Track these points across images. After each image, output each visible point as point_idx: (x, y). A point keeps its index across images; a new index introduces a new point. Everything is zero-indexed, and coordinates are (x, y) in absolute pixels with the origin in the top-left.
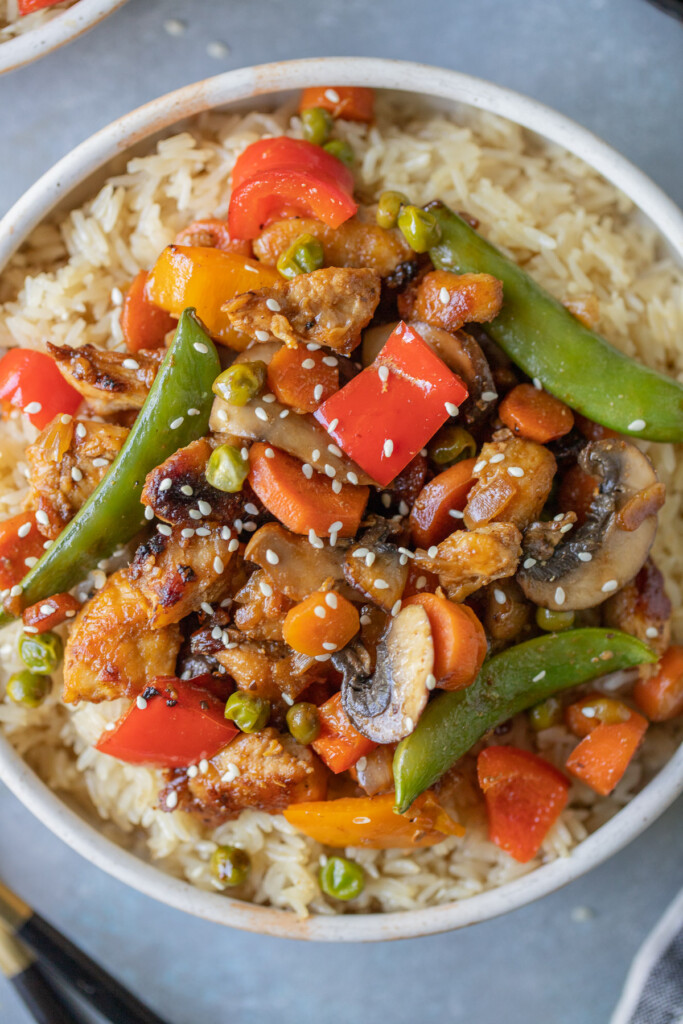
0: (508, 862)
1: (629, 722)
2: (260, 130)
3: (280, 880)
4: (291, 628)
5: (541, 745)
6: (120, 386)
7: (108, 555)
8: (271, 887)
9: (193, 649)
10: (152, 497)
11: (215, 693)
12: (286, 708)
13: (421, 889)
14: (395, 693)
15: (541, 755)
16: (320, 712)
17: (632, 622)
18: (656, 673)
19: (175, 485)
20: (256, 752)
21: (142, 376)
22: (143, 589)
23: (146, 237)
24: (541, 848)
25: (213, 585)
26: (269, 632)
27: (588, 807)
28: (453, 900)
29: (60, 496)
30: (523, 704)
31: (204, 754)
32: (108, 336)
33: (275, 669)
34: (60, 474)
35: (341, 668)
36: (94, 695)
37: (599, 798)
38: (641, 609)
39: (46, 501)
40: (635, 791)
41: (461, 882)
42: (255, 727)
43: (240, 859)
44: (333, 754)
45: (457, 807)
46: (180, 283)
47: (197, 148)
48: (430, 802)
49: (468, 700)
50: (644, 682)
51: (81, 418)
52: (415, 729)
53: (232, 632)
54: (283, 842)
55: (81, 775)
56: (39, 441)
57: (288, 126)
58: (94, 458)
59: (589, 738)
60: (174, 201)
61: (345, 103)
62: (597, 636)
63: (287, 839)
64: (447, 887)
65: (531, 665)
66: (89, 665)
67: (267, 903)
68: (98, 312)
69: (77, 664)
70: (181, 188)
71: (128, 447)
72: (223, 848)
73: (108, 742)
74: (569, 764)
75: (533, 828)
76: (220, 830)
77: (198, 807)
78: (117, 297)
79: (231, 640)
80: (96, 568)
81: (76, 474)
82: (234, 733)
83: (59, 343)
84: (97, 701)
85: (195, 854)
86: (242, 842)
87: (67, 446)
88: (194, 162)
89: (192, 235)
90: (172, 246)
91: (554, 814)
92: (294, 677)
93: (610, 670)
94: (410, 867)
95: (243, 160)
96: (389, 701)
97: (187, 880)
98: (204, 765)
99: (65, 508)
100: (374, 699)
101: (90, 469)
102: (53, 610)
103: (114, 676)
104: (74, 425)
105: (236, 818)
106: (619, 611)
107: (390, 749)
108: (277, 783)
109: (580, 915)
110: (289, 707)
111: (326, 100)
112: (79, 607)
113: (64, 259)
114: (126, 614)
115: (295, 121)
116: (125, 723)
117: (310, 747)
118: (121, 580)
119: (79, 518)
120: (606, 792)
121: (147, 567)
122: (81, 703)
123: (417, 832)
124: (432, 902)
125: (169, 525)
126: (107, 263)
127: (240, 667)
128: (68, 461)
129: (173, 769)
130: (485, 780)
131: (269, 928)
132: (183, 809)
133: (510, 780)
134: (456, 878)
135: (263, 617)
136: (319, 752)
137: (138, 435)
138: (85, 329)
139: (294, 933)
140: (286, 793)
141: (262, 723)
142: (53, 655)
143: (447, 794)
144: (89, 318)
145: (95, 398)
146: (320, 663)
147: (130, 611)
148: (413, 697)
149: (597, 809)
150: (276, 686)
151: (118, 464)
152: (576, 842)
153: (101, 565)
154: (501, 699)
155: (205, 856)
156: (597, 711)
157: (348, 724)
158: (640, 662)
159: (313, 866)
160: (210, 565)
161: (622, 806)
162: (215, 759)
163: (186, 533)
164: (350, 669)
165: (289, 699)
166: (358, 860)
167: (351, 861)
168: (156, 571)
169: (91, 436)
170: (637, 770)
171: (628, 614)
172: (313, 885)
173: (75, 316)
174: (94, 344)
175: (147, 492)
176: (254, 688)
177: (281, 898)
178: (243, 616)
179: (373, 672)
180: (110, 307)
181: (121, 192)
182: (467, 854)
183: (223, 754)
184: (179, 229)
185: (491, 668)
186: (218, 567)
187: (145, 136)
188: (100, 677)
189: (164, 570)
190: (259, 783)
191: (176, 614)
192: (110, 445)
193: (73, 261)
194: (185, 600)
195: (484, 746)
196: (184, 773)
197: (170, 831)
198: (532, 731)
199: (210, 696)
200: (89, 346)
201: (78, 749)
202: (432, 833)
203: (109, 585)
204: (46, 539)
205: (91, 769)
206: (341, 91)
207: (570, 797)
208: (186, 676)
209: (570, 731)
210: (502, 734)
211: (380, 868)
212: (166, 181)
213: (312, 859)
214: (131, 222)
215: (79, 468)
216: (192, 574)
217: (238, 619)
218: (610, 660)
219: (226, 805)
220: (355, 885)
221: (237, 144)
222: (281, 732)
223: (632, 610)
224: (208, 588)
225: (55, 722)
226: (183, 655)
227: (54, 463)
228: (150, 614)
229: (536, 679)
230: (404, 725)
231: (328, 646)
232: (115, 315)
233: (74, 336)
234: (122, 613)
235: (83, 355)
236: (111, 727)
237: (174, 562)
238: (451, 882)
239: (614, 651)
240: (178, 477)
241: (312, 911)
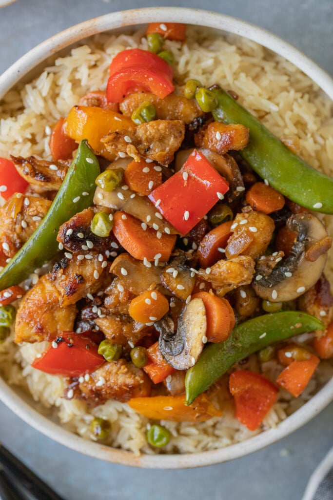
0: (245, 429)
1: (309, 360)
2: (126, 44)
3: (126, 436)
4: (133, 308)
5: (264, 370)
6: (48, 179)
7: (40, 266)
8: (121, 439)
9: (83, 317)
10: (62, 238)
11: (93, 340)
12: (130, 349)
13: (199, 442)
14: (186, 344)
15: (263, 375)
16: (147, 352)
17: (312, 308)
18: (324, 335)
19: (74, 232)
20: (114, 371)
21: (59, 174)
22: (57, 285)
23: (64, 99)
24: (262, 423)
25: (93, 284)
26: (122, 310)
27: (288, 402)
28: (216, 448)
29: (15, 235)
30: (255, 349)
31: (87, 371)
32: (43, 151)
33: (125, 329)
34: (15, 223)
35: (159, 329)
36: (31, 339)
37: (293, 398)
38: (318, 301)
39: (8, 237)
40: (313, 393)
41: (220, 439)
42: (114, 359)
43: (106, 425)
44: (154, 374)
45: (219, 401)
46: (81, 126)
47: (92, 53)
48: (204, 399)
49: (225, 347)
50: (318, 339)
51: (28, 194)
52: (196, 363)
53: (103, 309)
54: (128, 416)
55: (25, 378)
56: (5, 206)
57: (140, 43)
58: (33, 216)
59: (288, 368)
60: (79, 81)
61: (170, 31)
62: (293, 315)
63: (131, 415)
64: (213, 441)
65: (258, 330)
66: (28, 324)
67: (119, 447)
68: (38, 138)
69: (22, 324)
70: (83, 74)
71: (51, 212)
72: (97, 419)
73: (38, 364)
74: (278, 381)
75: (258, 413)
76: (96, 409)
77: (84, 398)
78: (48, 131)
79: (102, 313)
80: (33, 273)
81: (24, 224)
82: (102, 362)
83: (16, 156)
84: (32, 342)
85: (83, 421)
86: (107, 416)
87: (19, 209)
88: (90, 61)
89: (88, 99)
90: (76, 106)
91: (269, 406)
92: (134, 333)
93: (301, 332)
94: (193, 431)
95: (115, 61)
96: (183, 348)
97: (78, 434)
98: (87, 377)
99: (18, 241)
100: (175, 346)
101: (31, 222)
102: (10, 295)
103: (41, 330)
104: (23, 199)
105: (103, 404)
106: (306, 301)
107: (184, 373)
108: (124, 388)
109: (284, 453)
110: (131, 349)
111: (160, 29)
112: (24, 293)
113: (22, 109)
114: (48, 298)
115: (144, 40)
116: (46, 354)
117: (142, 369)
118: (46, 280)
119: (26, 247)
120: (297, 396)
121: (59, 275)
122: (24, 343)
123: (197, 415)
124: (205, 449)
125: (71, 253)
126: (44, 112)
127: (107, 327)
128: (20, 217)
129: (71, 378)
130: (233, 389)
131: (120, 461)
132: (77, 398)
133: (246, 388)
134: (218, 437)
135: (119, 302)
136: (146, 372)
137: (56, 205)
138: (31, 147)
139: (132, 463)
140: (129, 393)
141: (118, 356)
142: (11, 317)
143: (213, 395)
144: (33, 141)
145: (35, 184)
146: (148, 326)
147: (51, 296)
148: (195, 347)
149: (292, 403)
150: (125, 338)
151: (45, 220)
152: (281, 420)
153: (37, 271)
154: (242, 347)
155: (88, 422)
156: (293, 355)
157: (162, 359)
158: (316, 329)
159: (143, 430)
160: (92, 275)
161: (306, 401)
162: (93, 374)
163: (80, 257)
164: (164, 330)
165: (131, 345)
166: (167, 427)
167: (163, 427)
168: (64, 277)
169: (32, 205)
170: (314, 383)
171: (311, 303)
172: (143, 439)
173: (26, 140)
174: (35, 156)
175: (60, 235)
176: (114, 338)
177: (126, 445)
178: (109, 301)
179: (175, 331)
180: (45, 136)
181: (51, 75)
182: (224, 425)
183: (97, 371)
184: (81, 96)
185: (237, 331)
186: (96, 275)
187: (64, 47)
188: (34, 330)
189: (68, 276)
190: (116, 388)
191: (74, 299)
192: (41, 210)
193: (26, 111)
194: (78, 292)
195: (234, 370)
196: (77, 380)
197: (70, 409)
198: (259, 362)
199: (91, 342)
200: (32, 157)
201: (23, 365)
202: (205, 414)
203: (40, 282)
204: (8, 257)
205: (30, 375)
206: (168, 25)
207: (278, 396)
208: (79, 331)
209: (279, 363)
210: (243, 364)
211: (178, 431)
212: (75, 70)
213: (143, 425)
214: (57, 91)
215: (26, 221)
216: (82, 279)
217: (106, 302)
218: (300, 328)
219: (98, 397)
220: (164, 440)
221: (113, 51)
222: (128, 361)
223: (312, 302)
224: (90, 286)
225: (12, 350)
226: (78, 320)
227: (13, 219)
228: (60, 299)
229: (261, 337)
230: (190, 361)
231: (152, 318)
232: (47, 140)
233: (25, 152)
234: (46, 298)
235: (29, 162)
236: (39, 356)
237: (73, 272)
238: (215, 439)
239: (303, 323)
240: (76, 228)
241: (142, 452)
